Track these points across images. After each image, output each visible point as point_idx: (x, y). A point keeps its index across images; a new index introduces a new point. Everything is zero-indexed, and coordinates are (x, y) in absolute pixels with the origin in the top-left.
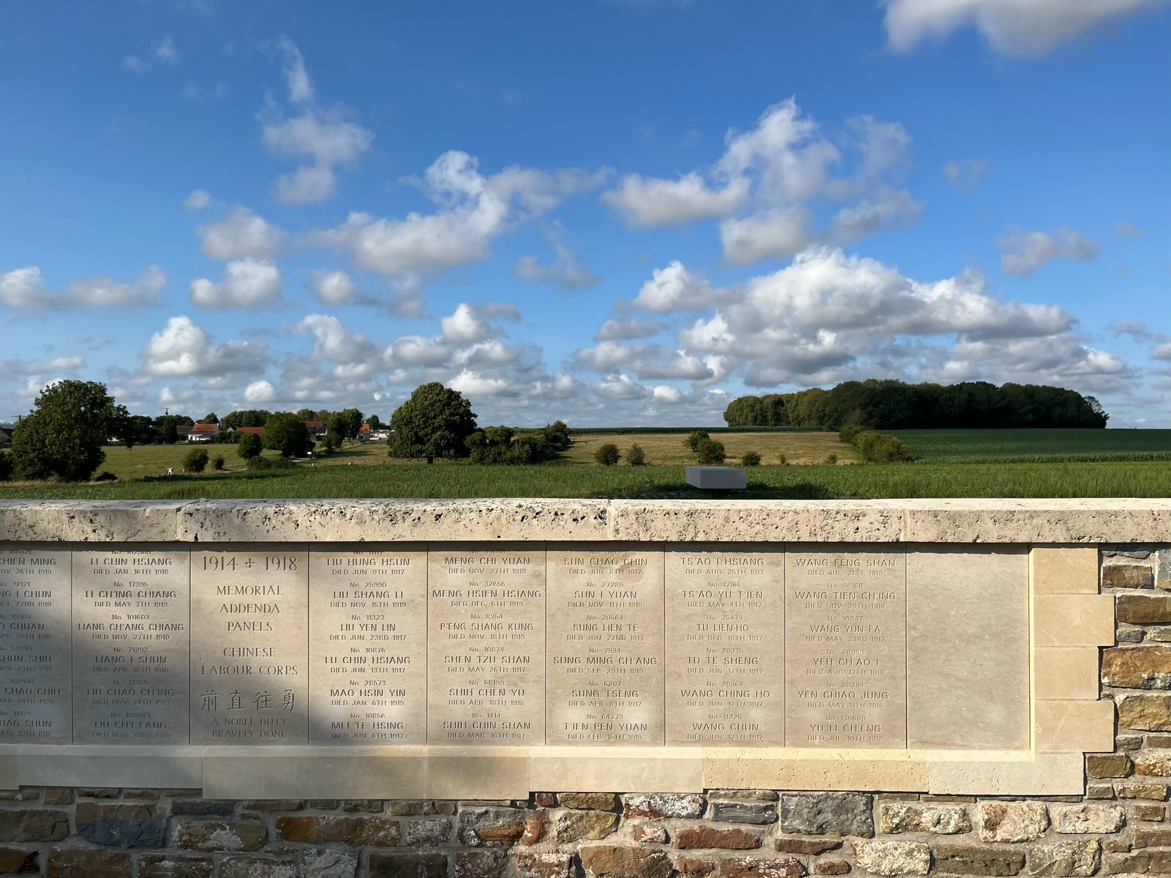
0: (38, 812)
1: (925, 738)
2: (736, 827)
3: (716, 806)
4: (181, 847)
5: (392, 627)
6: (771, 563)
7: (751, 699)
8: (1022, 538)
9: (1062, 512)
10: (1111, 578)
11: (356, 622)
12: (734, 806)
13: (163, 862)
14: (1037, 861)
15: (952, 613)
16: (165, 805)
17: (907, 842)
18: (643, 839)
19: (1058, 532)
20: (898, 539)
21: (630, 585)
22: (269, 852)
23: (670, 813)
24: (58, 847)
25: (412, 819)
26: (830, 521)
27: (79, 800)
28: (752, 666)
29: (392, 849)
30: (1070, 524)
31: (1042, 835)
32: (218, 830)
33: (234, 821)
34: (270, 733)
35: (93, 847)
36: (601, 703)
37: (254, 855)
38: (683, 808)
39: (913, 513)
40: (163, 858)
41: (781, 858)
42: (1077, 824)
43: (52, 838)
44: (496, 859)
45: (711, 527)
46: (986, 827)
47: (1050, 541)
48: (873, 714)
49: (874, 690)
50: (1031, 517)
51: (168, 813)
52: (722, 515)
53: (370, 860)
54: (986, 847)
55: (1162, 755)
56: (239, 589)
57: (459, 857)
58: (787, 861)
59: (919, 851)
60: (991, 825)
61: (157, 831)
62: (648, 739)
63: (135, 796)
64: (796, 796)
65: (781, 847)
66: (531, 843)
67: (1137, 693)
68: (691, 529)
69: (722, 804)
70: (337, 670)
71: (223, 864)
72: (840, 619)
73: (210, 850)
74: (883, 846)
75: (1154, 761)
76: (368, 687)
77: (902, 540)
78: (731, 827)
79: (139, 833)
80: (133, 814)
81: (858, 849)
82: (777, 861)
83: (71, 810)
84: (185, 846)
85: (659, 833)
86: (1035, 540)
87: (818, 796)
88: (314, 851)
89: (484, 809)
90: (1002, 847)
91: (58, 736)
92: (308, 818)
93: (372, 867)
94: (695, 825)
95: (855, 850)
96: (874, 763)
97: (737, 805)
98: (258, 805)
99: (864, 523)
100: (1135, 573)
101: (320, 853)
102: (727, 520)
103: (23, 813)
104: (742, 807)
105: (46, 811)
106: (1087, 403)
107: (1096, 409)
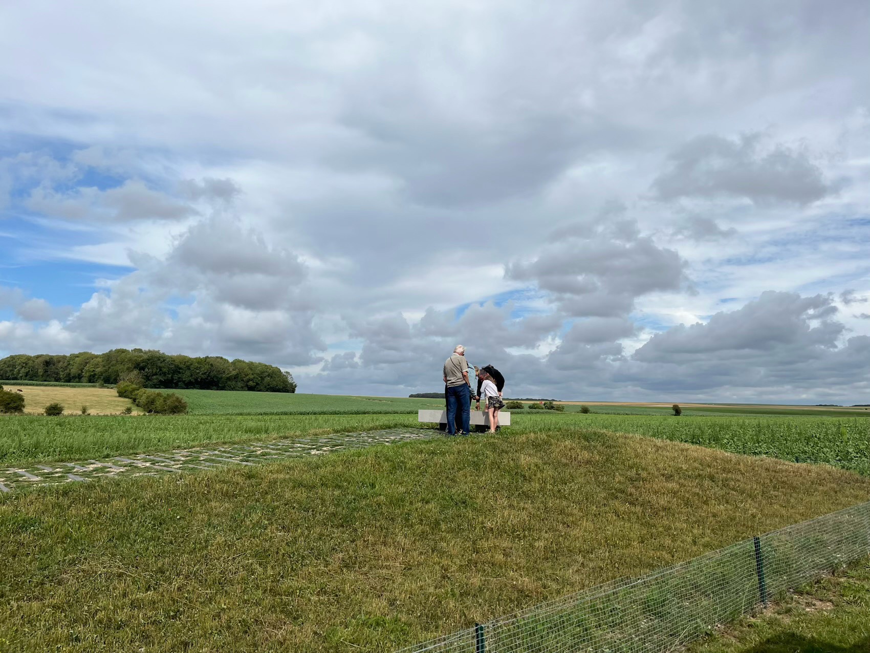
106: (285, 376)
107: (290, 380)
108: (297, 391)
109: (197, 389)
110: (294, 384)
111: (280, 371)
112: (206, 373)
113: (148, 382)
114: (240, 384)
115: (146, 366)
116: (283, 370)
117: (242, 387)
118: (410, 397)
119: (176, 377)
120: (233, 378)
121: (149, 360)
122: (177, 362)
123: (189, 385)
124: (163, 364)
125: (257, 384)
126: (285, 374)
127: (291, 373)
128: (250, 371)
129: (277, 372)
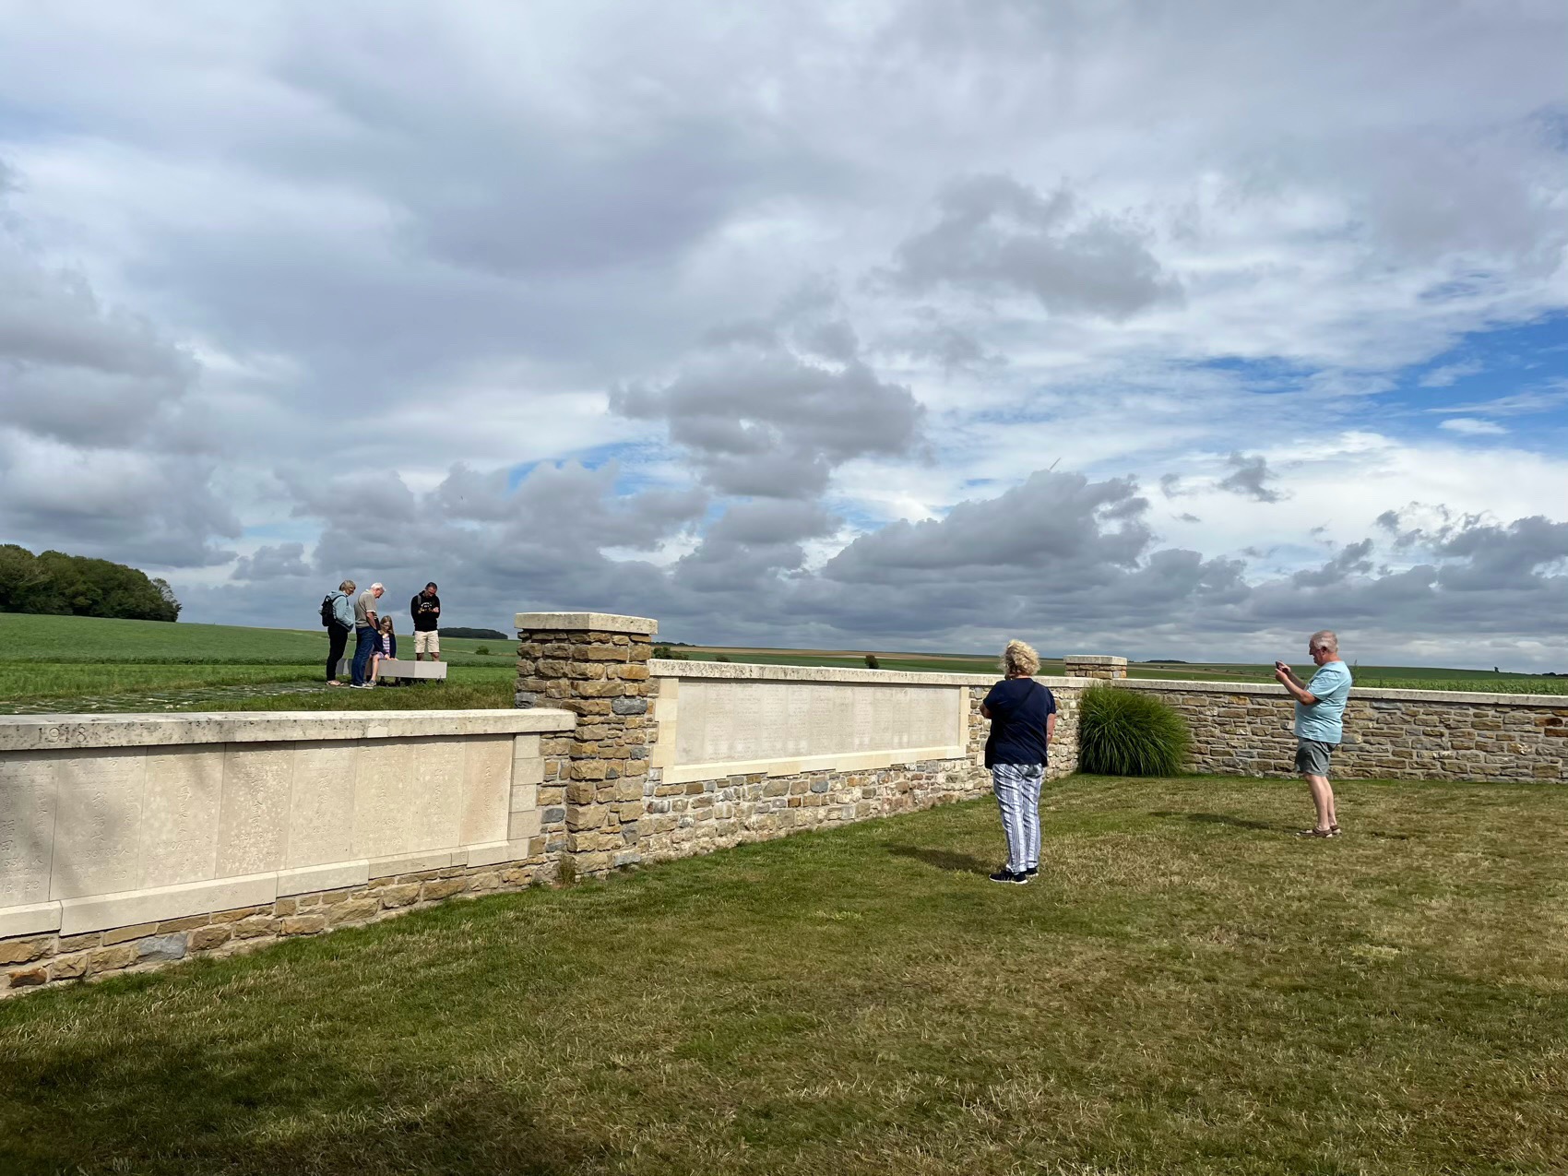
14: (960, 777)
106: (156, 587)
107: (166, 595)
108: (182, 618)
110: (174, 605)
111: (146, 578)
114: (57, 602)
116: (152, 575)
117: (61, 608)
120: (41, 588)
125: (95, 602)
126: (155, 584)
127: (168, 583)
128: (78, 577)
129: (139, 579)
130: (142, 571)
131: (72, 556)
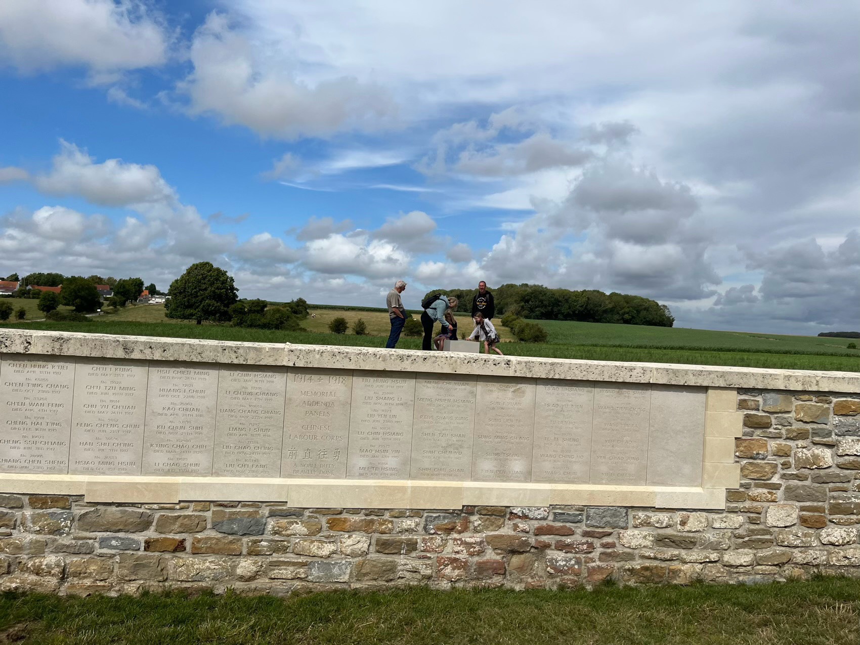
0: (189, 515)
1: (655, 481)
2: (564, 524)
3: (555, 513)
4: (272, 534)
5: (395, 416)
6: (588, 391)
7: (574, 460)
8: (705, 384)
9: (723, 372)
10: (742, 405)
11: (376, 413)
12: (564, 514)
13: (262, 543)
14: (703, 541)
15: (671, 420)
16: (266, 511)
17: (645, 531)
18: (518, 530)
19: (721, 382)
20: (649, 382)
21: (518, 399)
22: (322, 536)
23: (532, 517)
24: (199, 536)
25: (400, 520)
26: (619, 371)
27: (213, 508)
28: (576, 443)
29: (388, 535)
30: (726, 378)
31: (706, 529)
32: (295, 524)
33: (303, 519)
34: (325, 472)
35: (220, 535)
36: (500, 460)
37: (314, 538)
38: (539, 514)
39: (657, 369)
40: (262, 540)
41: (584, 540)
42: (722, 524)
43: (196, 530)
44: (442, 540)
45: (562, 371)
46: (680, 524)
47: (717, 386)
48: (631, 468)
49: (633, 456)
50: (710, 374)
51: (267, 514)
52: (567, 366)
53: (377, 541)
54: (680, 534)
55: (761, 491)
56: (313, 392)
57: (424, 539)
58: (587, 541)
59: (649, 536)
60: (683, 523)
61: (260, 525)
62: (523, 479)
63: (248, 506)
64: (594, 508)
65: (586, 534)
66: (460, 532)
67: (751, 461)
68: (552, 372)
69: (558, 513)
70: (364, 439)
71: (296, 543)
72: (619, 420)
73: (289, 536)
74: (633, 533)
75: (757, 494)
76: (380, 448)
77: (651, 382)
78: (561, 524)
79: (249, 526)
80: (247, 516)
81: (621, 535)
82: (583, 541)
83: (208, 514)
84: (275, 533)
85: (526, 527)
86: (710, 385)
87: (604, 509)
88: (347, 536)
89: (437, 515)
90: (687, 534)
91: (203, 472)
92: (345, 518)
93: (377, 545)
94: (544, 523)
95: (619, 535)
96: (632, 492)
97: (565, 513)
98: (318, 511)
99: (634, 373)
100: (753, 403)
101: (349, 537)
102: (570, 368)
103: (179, 517)
104: (568, 514)
105: (194, 515)
106: (662, 309)
107: (667, 313)
108: (675, 324)
109: (575, 321)
110: (671, 318)
111: (658, 305)
112: (583, 305)
113: (531, 313)
114: (616, 317)
115: (530, 299)
116: (660, 303)
117: (618, 320)
118: (819, 335)
119: (555, 309)
120: (609, 310)
121: (532, 293)
122: (557, 296)
123: (567, 317)
124: (544, 298)
125: (633, 317)
127: (668, 307)
128: (625, 304)
129: (654, 305)
130: (656, 301)
131: (623, 294)
